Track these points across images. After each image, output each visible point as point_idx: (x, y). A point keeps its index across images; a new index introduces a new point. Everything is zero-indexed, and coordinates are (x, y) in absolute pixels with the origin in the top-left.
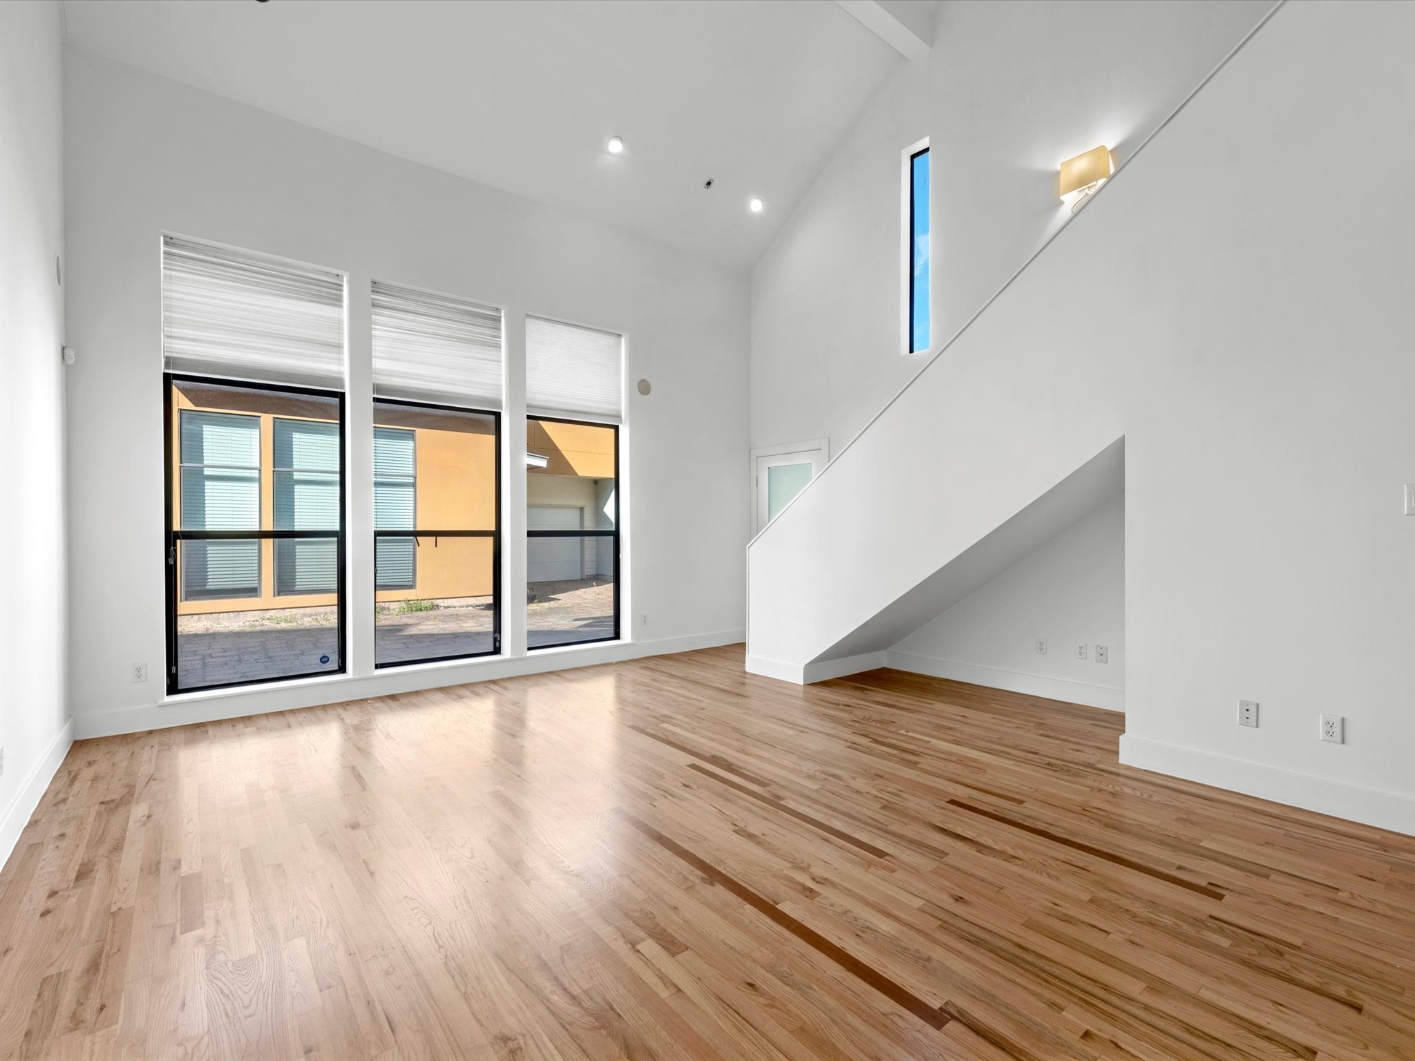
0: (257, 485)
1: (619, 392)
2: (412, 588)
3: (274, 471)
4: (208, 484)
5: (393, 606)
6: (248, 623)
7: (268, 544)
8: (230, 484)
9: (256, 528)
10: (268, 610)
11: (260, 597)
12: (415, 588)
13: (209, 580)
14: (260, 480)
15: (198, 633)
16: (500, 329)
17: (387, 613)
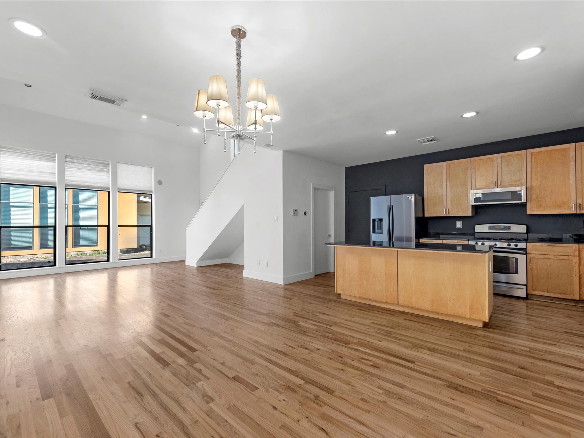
0: (32, 209)
1: (152, 184)
2: (96, 246)
3: (39, 204)
4: (12, 209)
5: (88, 253)
6: (28, 259)
7: (36, 230)
8: (21, 208)
9: (32, 225)
10: (36, 254)
11: (33, 249)
12: (98, 246)
13: (12, 244)
14: (33, 207)
15: (7, 263)
16: (109, 167)
17: (86, 255)
